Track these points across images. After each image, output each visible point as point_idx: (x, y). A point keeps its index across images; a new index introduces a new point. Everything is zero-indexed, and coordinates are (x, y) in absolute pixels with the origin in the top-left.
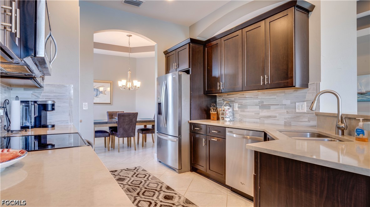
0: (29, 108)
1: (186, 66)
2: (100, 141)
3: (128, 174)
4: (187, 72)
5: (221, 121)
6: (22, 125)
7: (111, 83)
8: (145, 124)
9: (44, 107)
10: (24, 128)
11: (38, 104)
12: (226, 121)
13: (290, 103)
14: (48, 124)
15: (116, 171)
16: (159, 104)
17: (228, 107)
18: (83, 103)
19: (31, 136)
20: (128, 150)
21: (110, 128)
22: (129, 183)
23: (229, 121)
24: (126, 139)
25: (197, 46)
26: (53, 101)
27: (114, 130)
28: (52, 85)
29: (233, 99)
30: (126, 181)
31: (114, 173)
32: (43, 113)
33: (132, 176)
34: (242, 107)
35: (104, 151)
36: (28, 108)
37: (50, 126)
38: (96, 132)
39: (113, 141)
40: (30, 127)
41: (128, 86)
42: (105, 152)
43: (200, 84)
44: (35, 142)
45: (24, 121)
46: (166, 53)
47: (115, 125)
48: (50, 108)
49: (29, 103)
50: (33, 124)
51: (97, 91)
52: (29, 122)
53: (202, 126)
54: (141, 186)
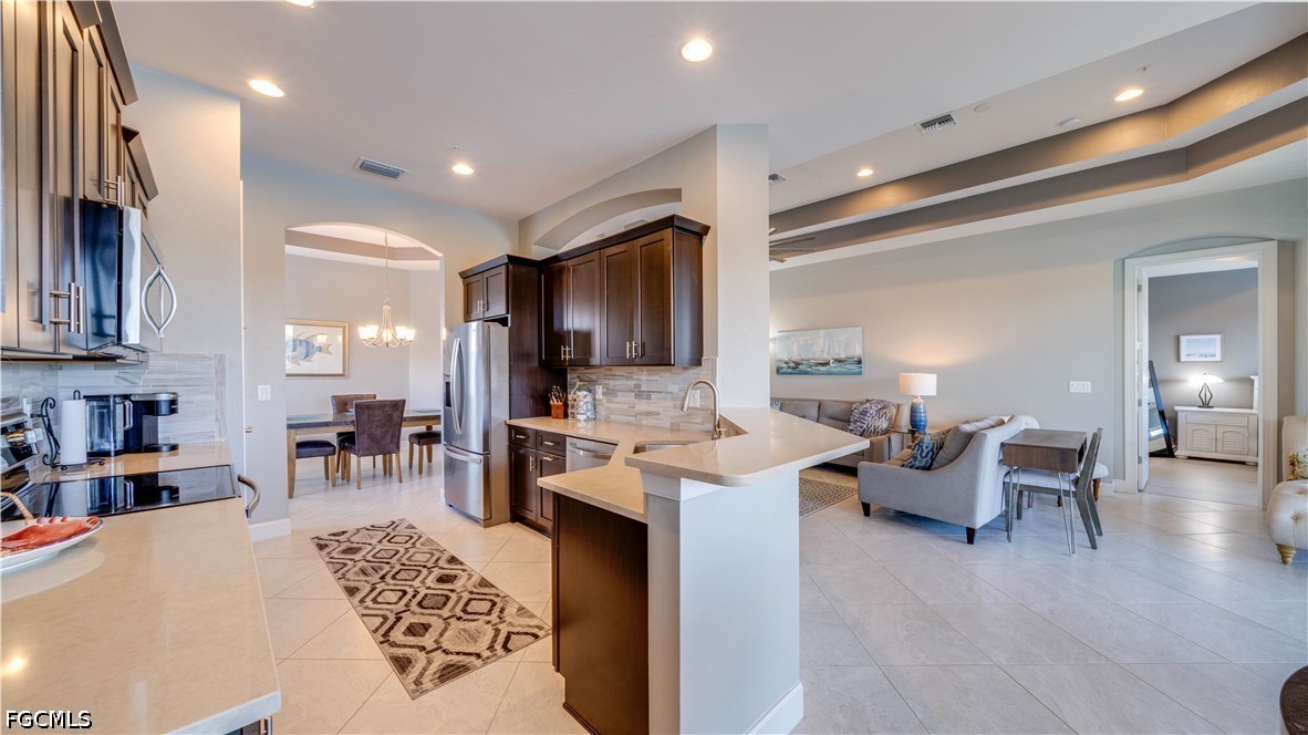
0: (109, 412)
1: (499, 309)
2: (312, 466)
3: (372, 538)
4: (503, 321)
5: (570, 420)
6: (92, 448)
7: (344, 328)
8: (429, 423)
9: (147, 408)
10: (96, 456)
11: (133, 402)
12: (579, 420)
13: (677, 390)
14: (160, 442)
15: (344, 533)
16: (448, 384)
17: (585, 393)
18: (260, 387)
19: (115, 477)
20: (385, 483)
21: (339, 434)
22: (369, 557)
23: (585, 420)
24: (379, 458)
25: (524, 270)
26: (174, 394)
27: (347, 441)
28: (170, 355)
29: (594, 377)
30: (363, 553)
31: (337, 538)
32: (147, 420)
33: (380, 542)
34: (609, 392)
35: (323, 487)
36: (105, 411)
37: (164, 448)
38: (300, 445)
39: (346, 465)
40: (113, 454)
41: (385, 339)
42: (326, 489)
43: (531, 341)
44: (125, 486)
45: (96, 440)
46: (465, 276)
47: (351, 429)
48: (164, 408)
49: (109, 401)
50: (120, 446)
51: (308, 347)
52: (108, 441)
53: (529, 431)
54: (393, 561)
